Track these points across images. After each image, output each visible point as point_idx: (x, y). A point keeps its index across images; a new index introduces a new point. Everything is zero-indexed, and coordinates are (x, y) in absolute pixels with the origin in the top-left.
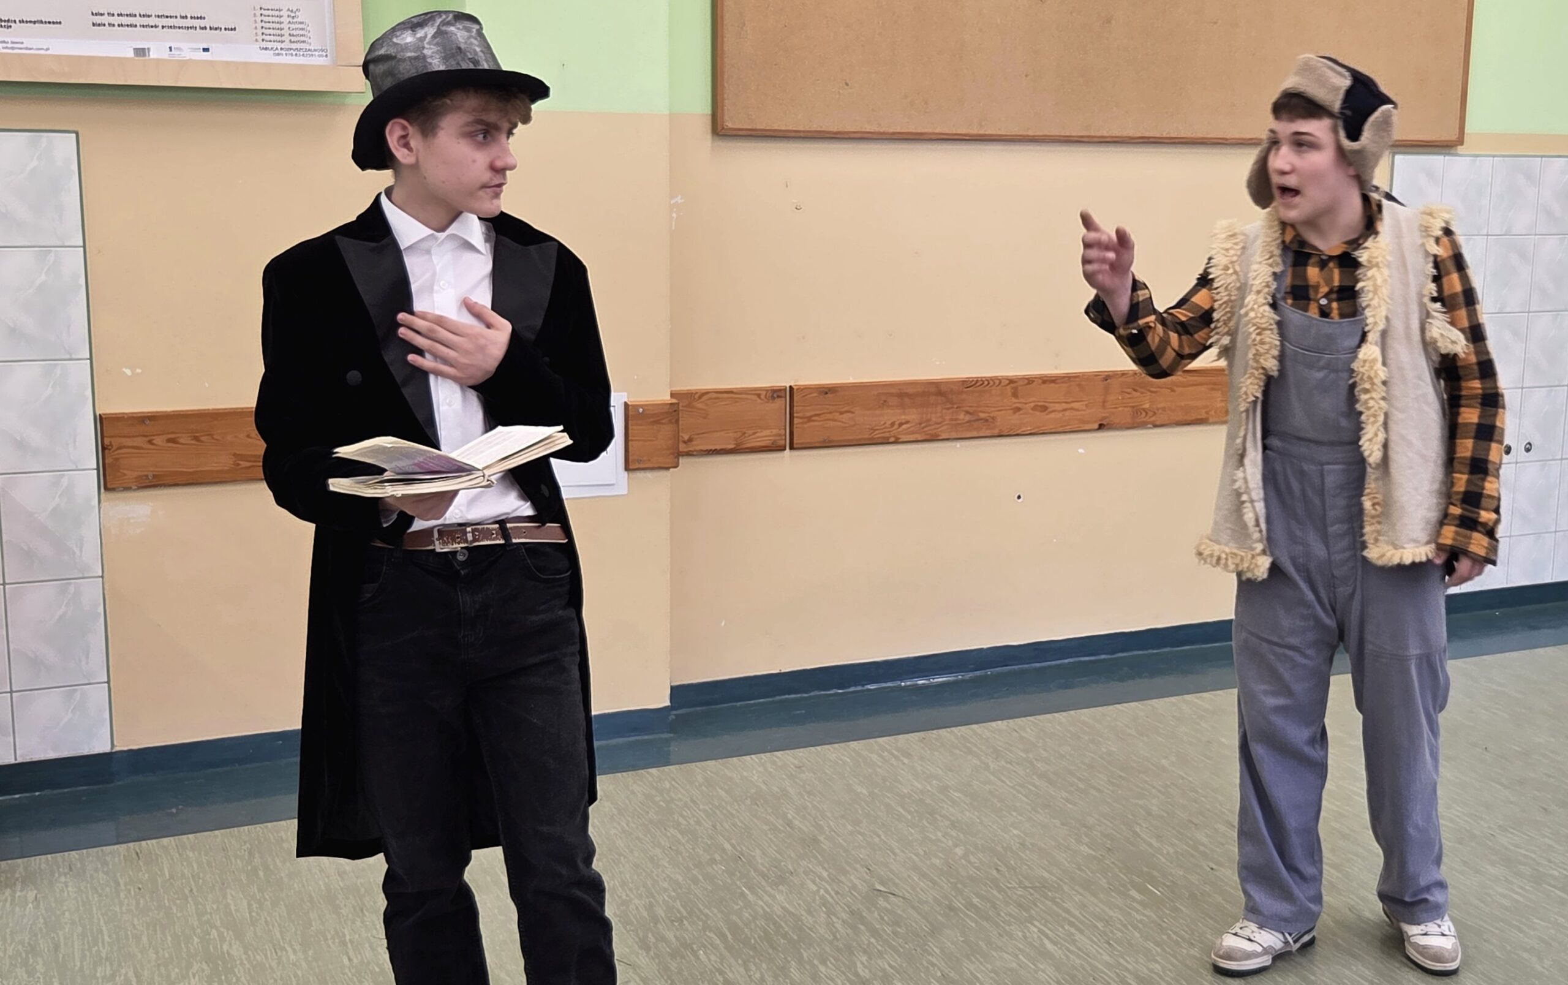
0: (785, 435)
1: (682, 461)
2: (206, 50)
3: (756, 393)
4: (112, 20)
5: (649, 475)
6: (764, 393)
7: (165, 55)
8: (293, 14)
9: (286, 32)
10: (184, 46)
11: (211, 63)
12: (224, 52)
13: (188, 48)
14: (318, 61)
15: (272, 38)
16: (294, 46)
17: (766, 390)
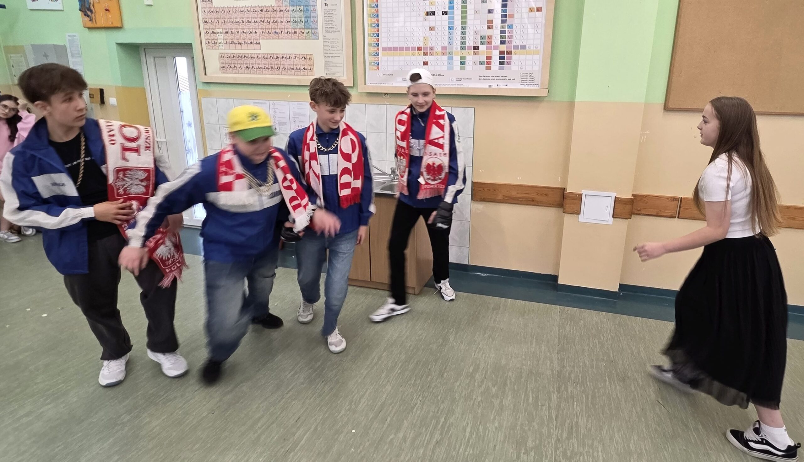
0: (676, 213)
1: (633, 216)
2: (506, 85)
3: (667, 198)
4: (484, 78)
5: (621, 220)
6: (670, 198)
7: (496, 87)
8: (531, 74)
9: (528, 80)
10: (501, 84)
11: (506, 89)
12: (510, 86)
13: (502, 85)
14: (535, 88)
15: (524, 81)
16: (530, 84)
17: (671, 197)
